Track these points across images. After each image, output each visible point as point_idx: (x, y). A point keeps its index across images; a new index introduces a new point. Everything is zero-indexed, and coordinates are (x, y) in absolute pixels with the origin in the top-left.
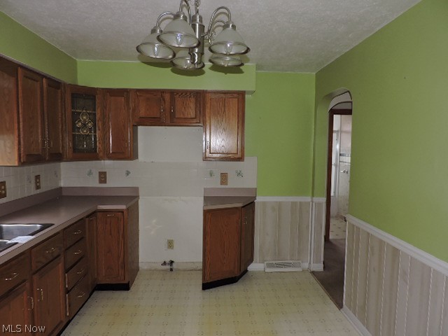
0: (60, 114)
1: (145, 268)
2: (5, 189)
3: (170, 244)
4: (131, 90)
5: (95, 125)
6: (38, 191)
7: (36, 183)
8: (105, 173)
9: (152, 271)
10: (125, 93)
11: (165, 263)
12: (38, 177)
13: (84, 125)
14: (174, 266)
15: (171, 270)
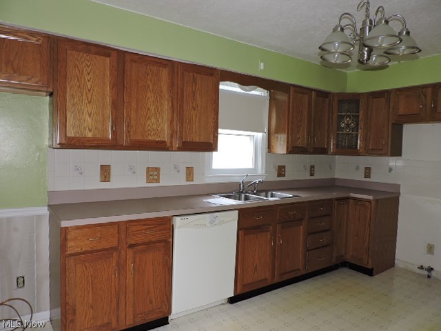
0: (327, 118)
1: (401, 266)
2: (284, 171)
3: (430, 249)
4: (392, 90)
5: (357, 125)
6: (312, 178)
7: (311, 171)
8: (370, 168)
9: (407, 272)
10: (386, 94)
11: (421, 268)
12: (312, 167)
13: (348, 125)
14: (433, 273)
15: (429, 277)
